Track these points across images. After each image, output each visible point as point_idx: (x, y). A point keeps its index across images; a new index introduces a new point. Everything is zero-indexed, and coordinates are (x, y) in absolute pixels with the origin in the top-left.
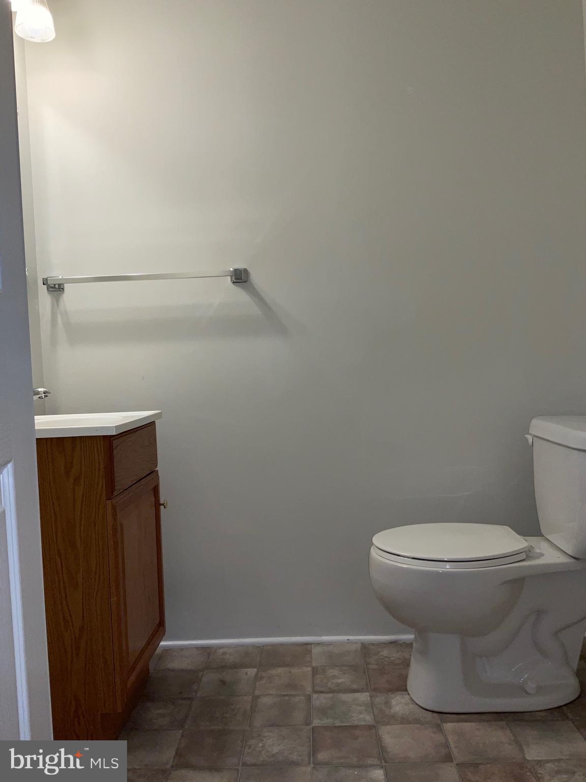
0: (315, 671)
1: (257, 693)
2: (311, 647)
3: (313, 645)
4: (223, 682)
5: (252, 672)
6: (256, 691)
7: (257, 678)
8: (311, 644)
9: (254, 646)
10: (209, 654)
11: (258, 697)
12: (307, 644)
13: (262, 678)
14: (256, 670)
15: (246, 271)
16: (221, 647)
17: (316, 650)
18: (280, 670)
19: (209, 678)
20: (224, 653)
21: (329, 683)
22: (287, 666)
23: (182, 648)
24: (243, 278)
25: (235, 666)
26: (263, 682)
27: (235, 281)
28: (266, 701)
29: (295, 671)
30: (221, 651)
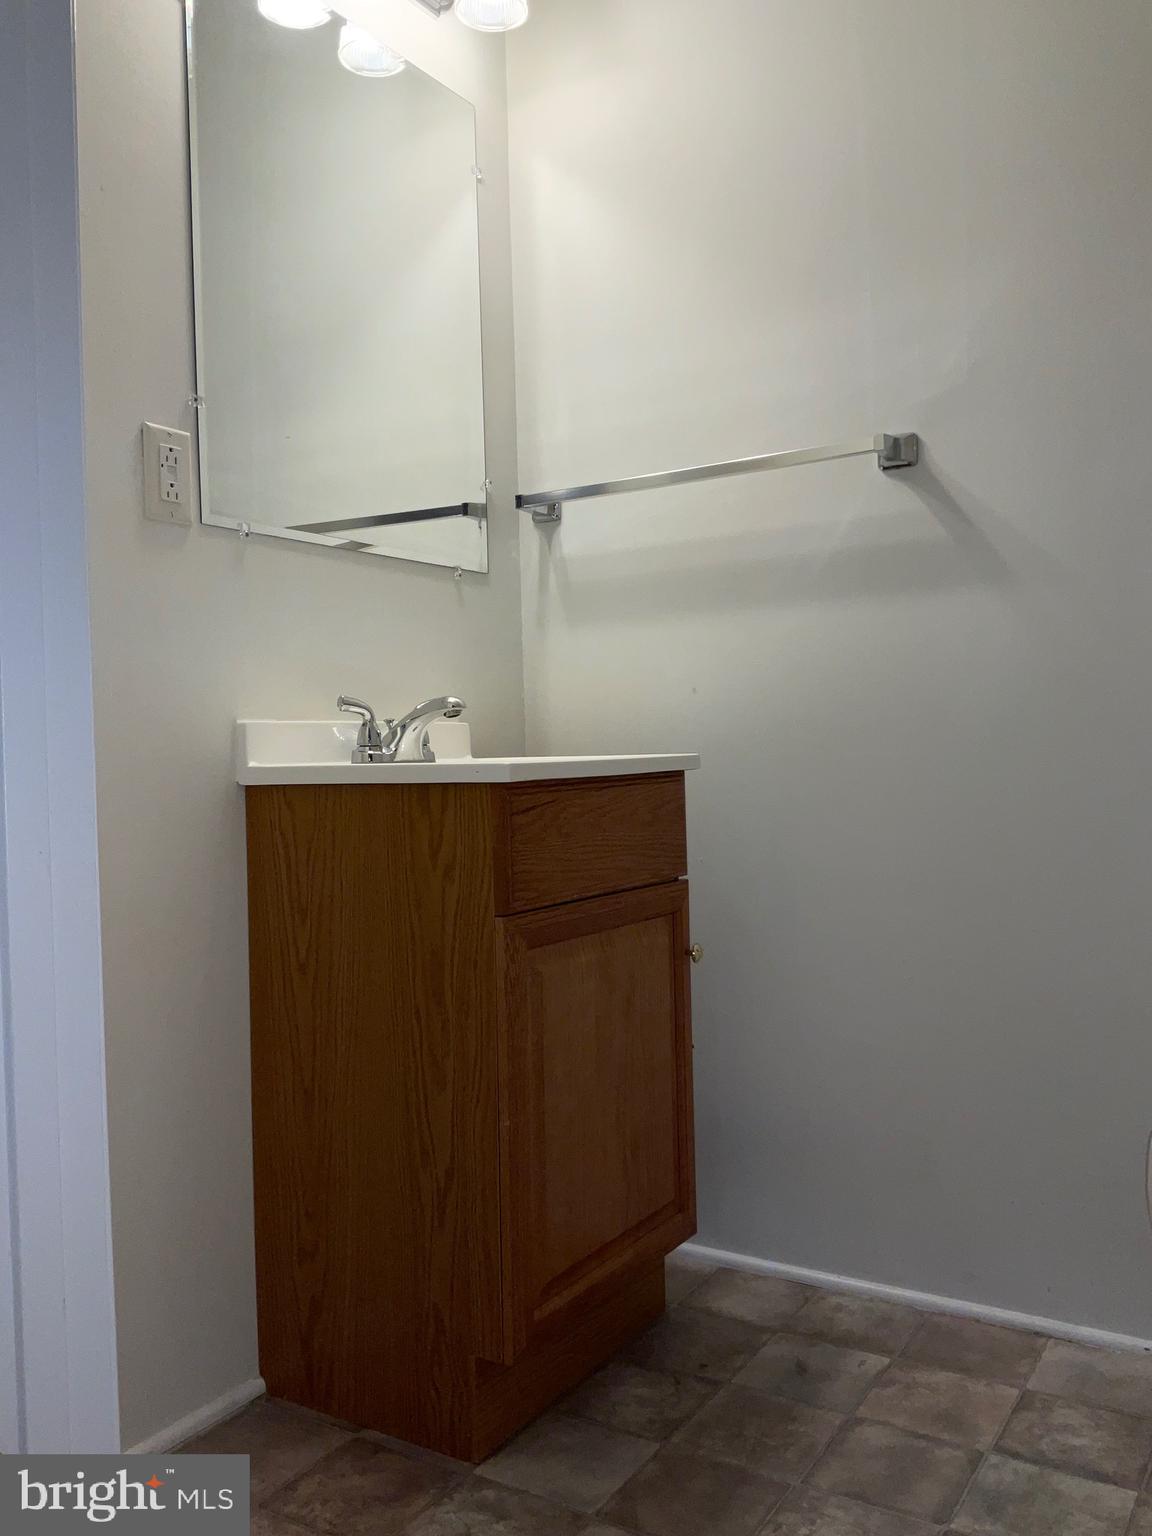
0: (1024, 1402)
1: (862, 1411)
2: (1045, 1344)
3: (1053, 1340)
4: (801, 1369)
5: (875, 1362)
6: (861, 1408)
7: (881, 1379)
8: (1050, 1337)
9: (911, 1308)
10: (807, 1300)
11: (860, 1421)
12: (1038, 1334)
13: (892, 1382)
14: (886, 1361)
15: (914, 440)
16: (840, 1292)
17: (1051, 1354)
18: (942, 1377)
19: (775, 1350)
20: (839, 1308)
21: (1046, 1440)
22: (966, 1370)
23: (759, 1276)
24: (903, 457)
25: (848, 1341)
26: (890, 1391)
27: (887, 464)
28: (873, 1436)
29: (978, 1387)
30: (834, 1300)
